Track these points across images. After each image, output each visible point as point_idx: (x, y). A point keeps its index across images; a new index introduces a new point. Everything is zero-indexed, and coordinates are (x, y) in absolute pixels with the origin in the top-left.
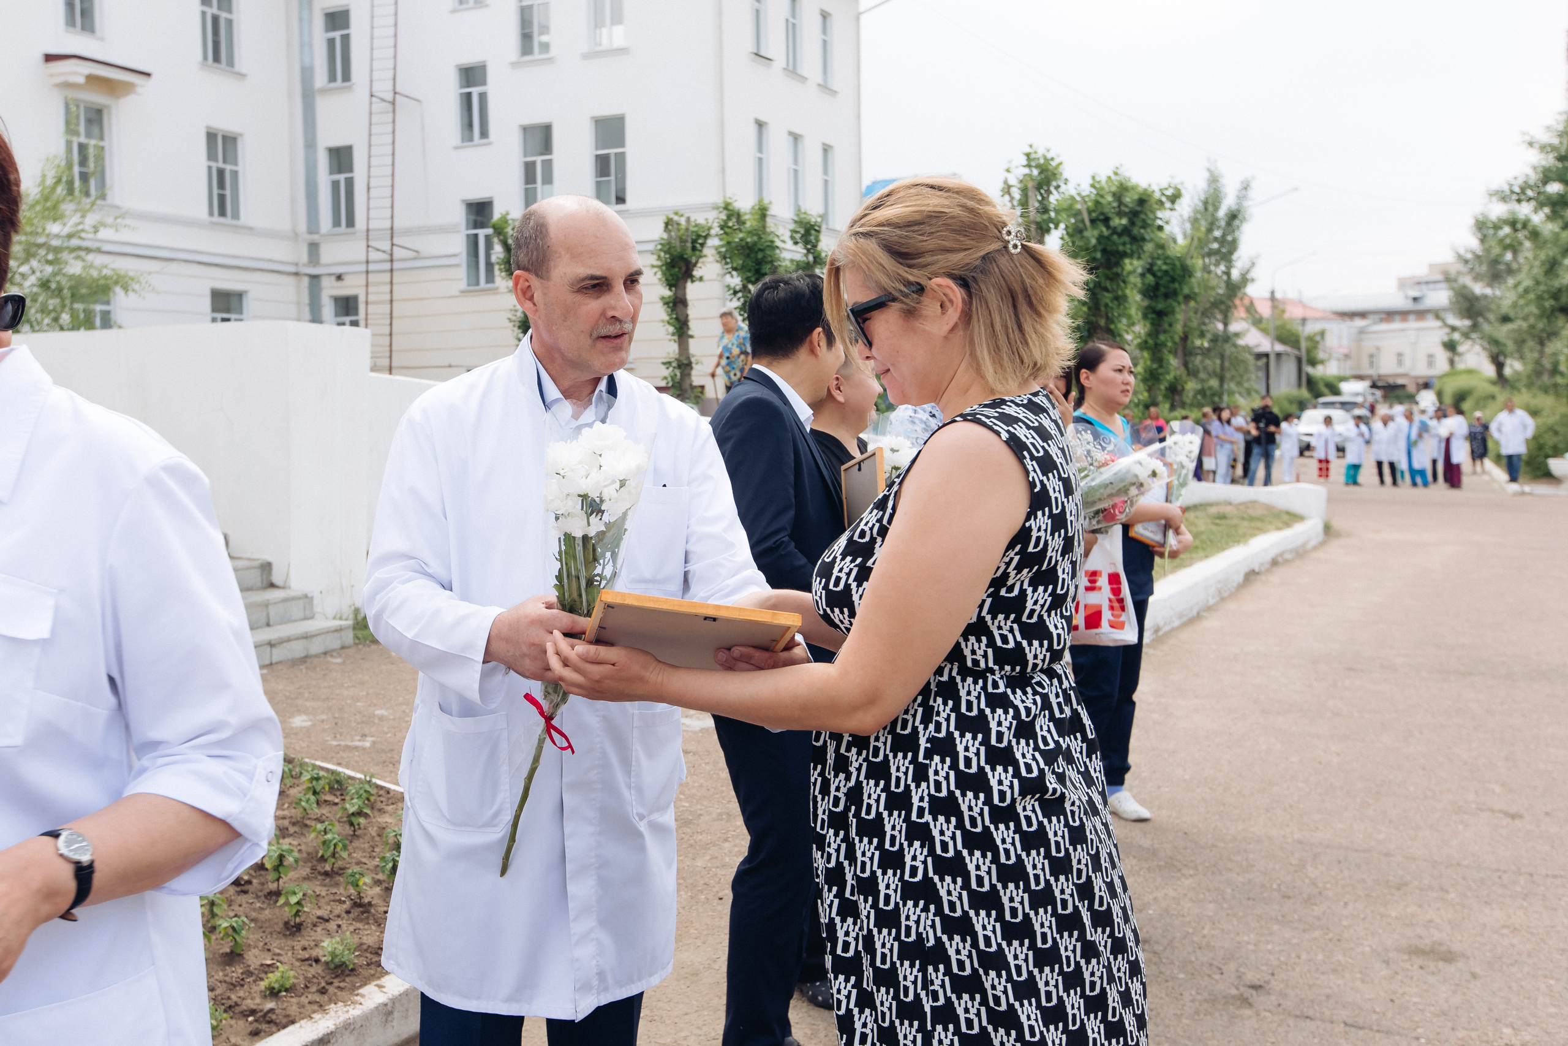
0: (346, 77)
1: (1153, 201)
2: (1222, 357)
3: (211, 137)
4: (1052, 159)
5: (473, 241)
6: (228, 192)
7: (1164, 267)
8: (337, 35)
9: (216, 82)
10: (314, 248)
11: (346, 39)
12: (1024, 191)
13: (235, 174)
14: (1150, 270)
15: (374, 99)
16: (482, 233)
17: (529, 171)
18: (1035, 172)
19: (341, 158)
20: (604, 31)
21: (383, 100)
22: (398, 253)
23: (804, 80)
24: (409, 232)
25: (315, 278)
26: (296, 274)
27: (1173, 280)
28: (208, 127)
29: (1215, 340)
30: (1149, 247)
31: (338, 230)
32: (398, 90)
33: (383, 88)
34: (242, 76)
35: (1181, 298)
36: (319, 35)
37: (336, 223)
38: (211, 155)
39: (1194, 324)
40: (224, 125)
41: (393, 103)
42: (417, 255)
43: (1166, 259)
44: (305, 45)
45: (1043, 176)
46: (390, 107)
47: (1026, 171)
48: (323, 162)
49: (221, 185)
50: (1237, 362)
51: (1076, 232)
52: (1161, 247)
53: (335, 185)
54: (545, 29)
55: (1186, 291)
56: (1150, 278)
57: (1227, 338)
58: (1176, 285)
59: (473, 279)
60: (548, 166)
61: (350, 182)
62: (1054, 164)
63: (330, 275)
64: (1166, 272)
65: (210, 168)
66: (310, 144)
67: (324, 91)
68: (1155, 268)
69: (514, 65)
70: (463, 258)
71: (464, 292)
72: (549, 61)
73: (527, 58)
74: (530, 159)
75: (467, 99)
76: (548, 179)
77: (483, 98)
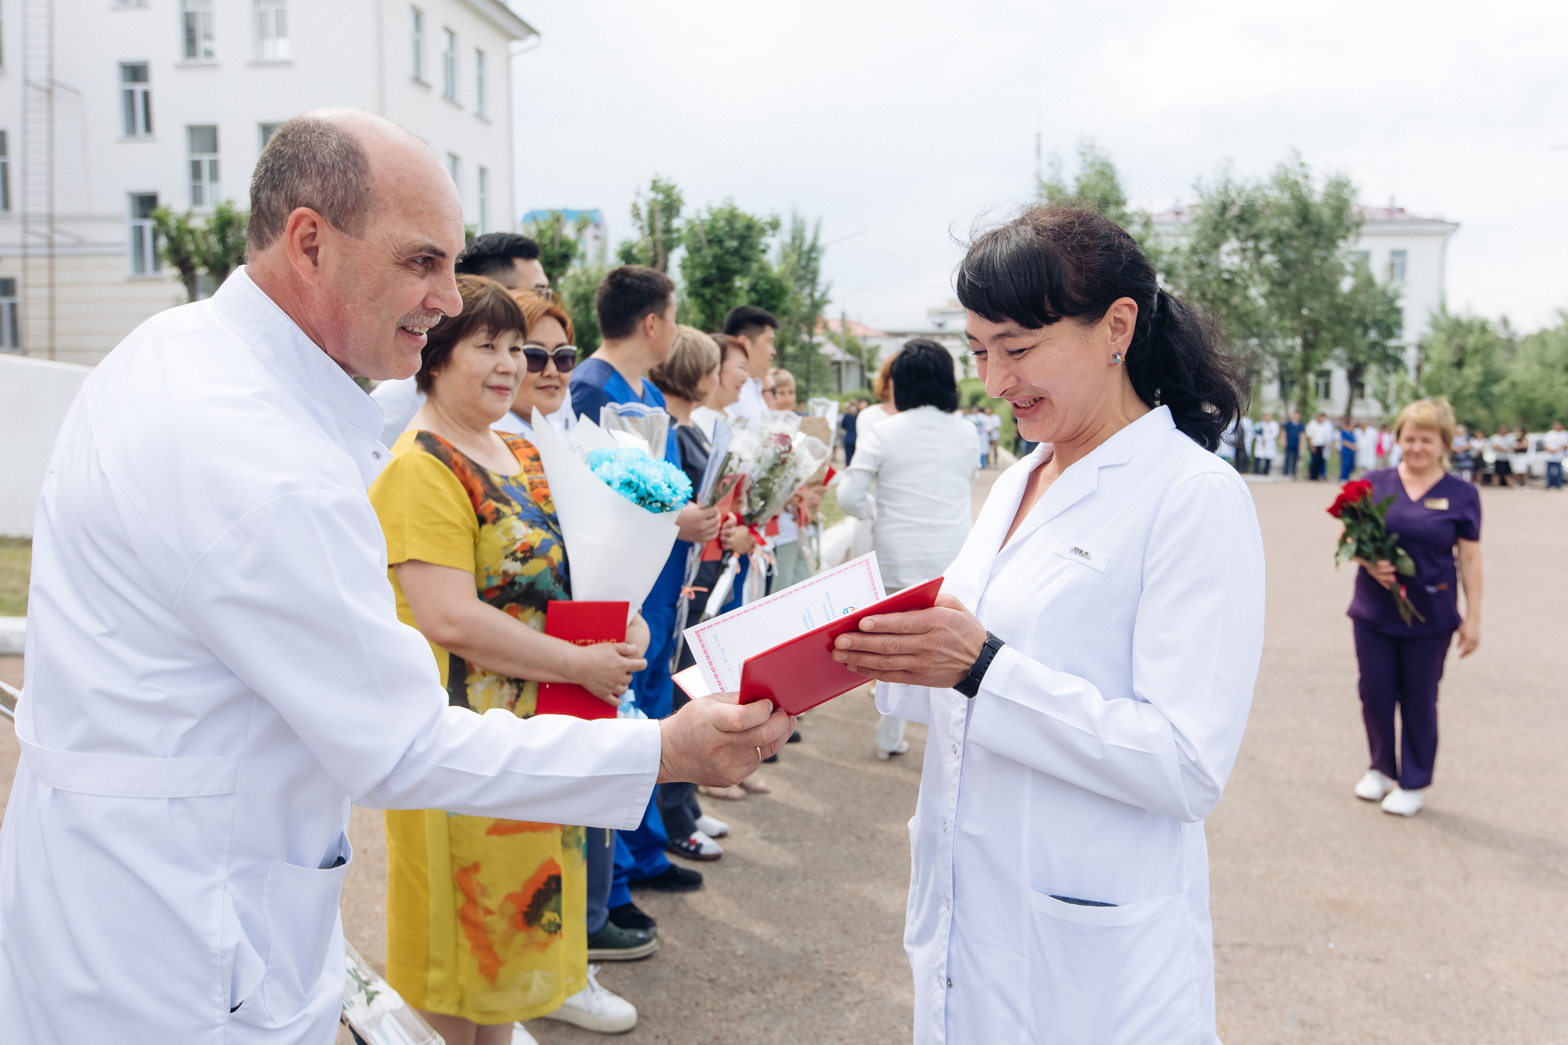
1: (756, 229)
2: (808, 362)
4: (673, 187)
5: (139, 232)
7: (767, 287)
12: (652, 214)
14: (753, 289)
15: (31, 88)
16: (149, 225)
17: (196, 169)
18: (661, 197)
20: (269, 45)
21: (38, 88)
22: (58, 238)
23: (460, 107)
24: (70, 219)
27: (772, 297)
29: (803, 347)
30: (755, 266)
32: (56, 78)
33: (38, 78)
35: (779, 312)
39: (789, 334)
41: (50, 92)
42: (80, 242)
43: (768, 280)
45: (667, 201)
47: (652, 195)
50: (819, 366)
51: (694, 250)
52: (762, 269)
54: (209, 37)
55: (782, 307)
56: (753, 296)
57: (813, 348)
58: (774, 302)
59: (142, 268)
60: (214, 165)
61: (7, 167)
62: (675, 192)
64: (767, 291)
68: (758, 287)
69: (179, 67)
70: (128, 247)
71: (130, 281)
72: (214, 66)
73: (192, 61)
74: (197, 157)
75: (130, 95)
76: (214, 176)
77: (146, 96)
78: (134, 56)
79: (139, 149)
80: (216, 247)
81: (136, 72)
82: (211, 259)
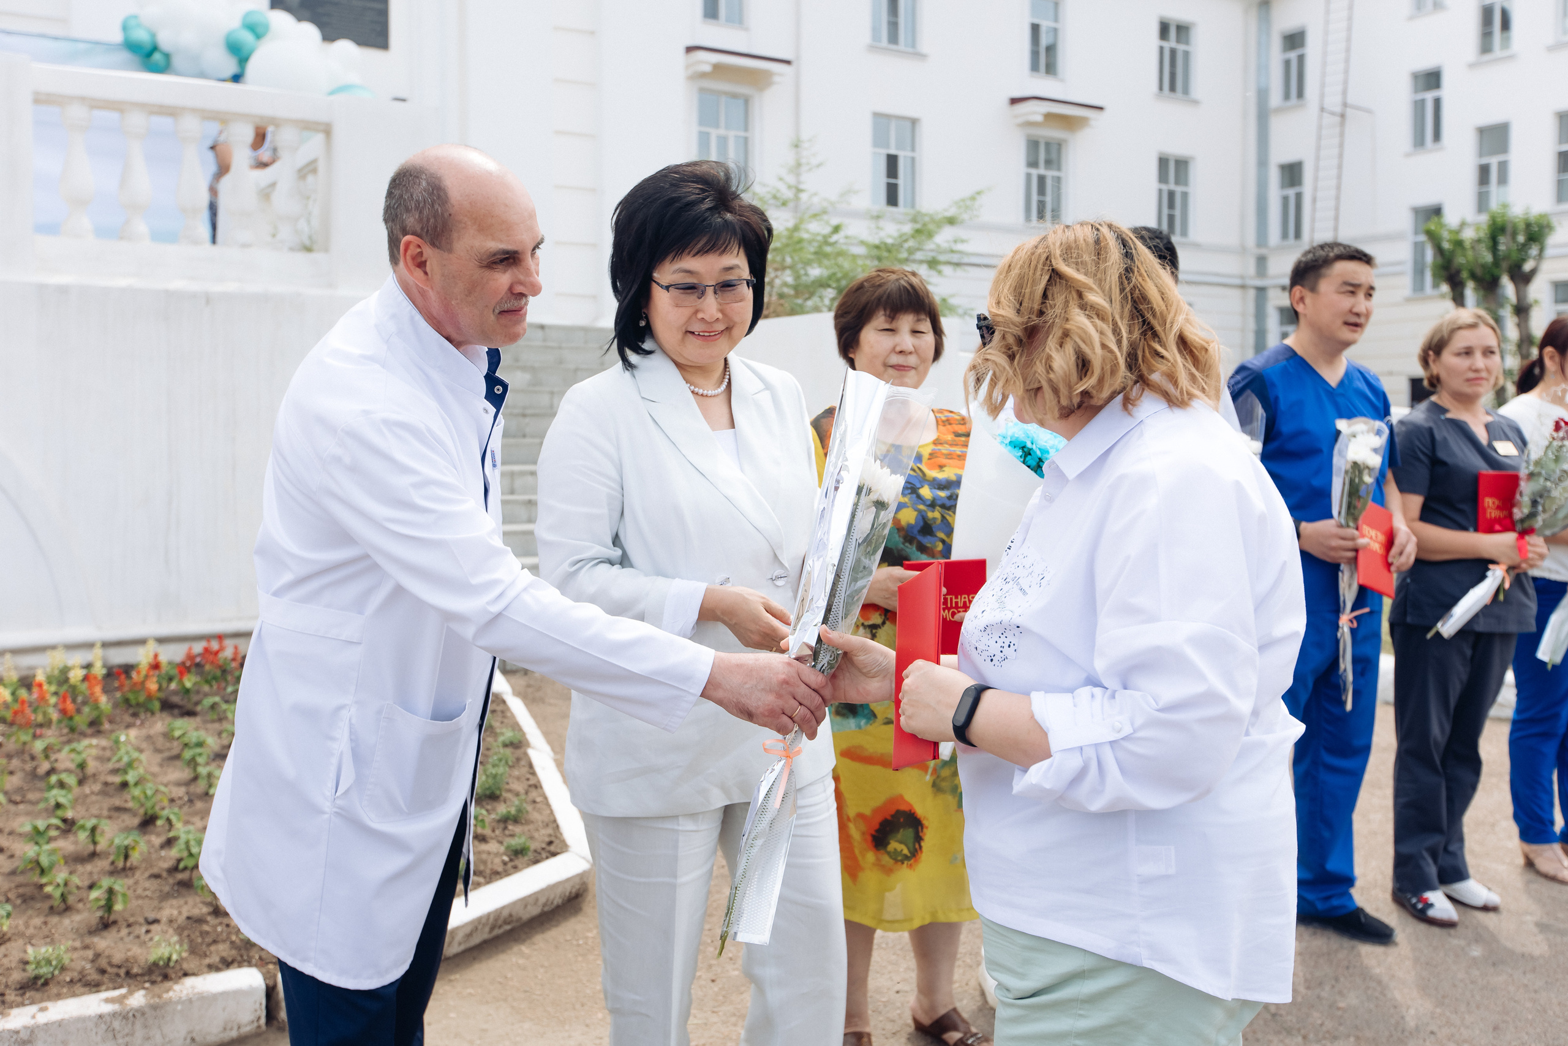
0: (1300, 94)
3: (1163, 162)
5: (1421, 248)
6: (1177, 212)
8: (1293, 55)
9: (1172, 110)
10: (1261, 261)
11: (1301, 59)
13: (1185, 195)
15: (1325, 115)
17: (1484, 173)
19: (1292, 173)
21: (1333, 114)
25: (1261, 291)
26: (1243, 287)
28: (1160, 153)
31: (1286, 243)
32: (1350, 101)
33: (1333, 102)
34: (1196, 102)
36: (1276, 55)
37: (1285, 235)
38: (1163, 177)
40: (1176, 149)
41: (1343, 116)
44: (1262, 68)
46: (1338, 119)
48: (1274, 177)
49: (1171, 205)
53: (1285, 199)
59: (1418, 286)
60: (1503, 167)
61: (1299, 197)
63: (1275, 287)
65: (1160, 191)
66: (1262, 162)
67: (1279, 110)
69: (1472, 66)
70: (1409, 267)
71: (1408, 300)
72: (1511, 57)
73: (1487, 57)
74: (1484, 161)
75: (1419, 106)
76: (1503, 179)
77: (1437, 102)
78: (1426, 64)
79: (1430, 159)
80: (1488, 258)
81: (1431, 79)
82: (1479, 272)
